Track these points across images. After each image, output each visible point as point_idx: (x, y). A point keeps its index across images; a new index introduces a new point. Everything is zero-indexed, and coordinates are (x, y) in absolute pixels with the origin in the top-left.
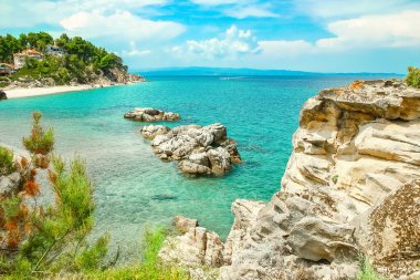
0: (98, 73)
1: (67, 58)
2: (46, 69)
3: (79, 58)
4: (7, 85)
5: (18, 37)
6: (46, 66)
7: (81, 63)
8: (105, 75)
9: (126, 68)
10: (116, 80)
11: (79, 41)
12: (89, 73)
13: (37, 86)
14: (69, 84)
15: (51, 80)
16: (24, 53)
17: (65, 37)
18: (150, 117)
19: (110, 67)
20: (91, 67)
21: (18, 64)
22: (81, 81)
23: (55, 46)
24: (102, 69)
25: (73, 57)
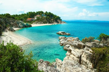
0: (54, 21)
1: (47, 17)
2: (41, 20)
3: (50, 17)
4: (33, 23)
5: (36, 12)
6: (42, 19)
7: (50, 18)
8: (56, 21)
9: (61, 20)
10: (58, 23)
11: (50, 13)
12: (52, 21)
13: (39, 24)
14: (46, 24)
15: (42, 22)
16: (37, 16)
17: (46, 12)
18: (63, 34)
19: (57, 19)
20: (52, 20)
21: (35, 18)
22: (50, 23)
23: (44, 14)
24: (55, 20)
25: (48, 17)
